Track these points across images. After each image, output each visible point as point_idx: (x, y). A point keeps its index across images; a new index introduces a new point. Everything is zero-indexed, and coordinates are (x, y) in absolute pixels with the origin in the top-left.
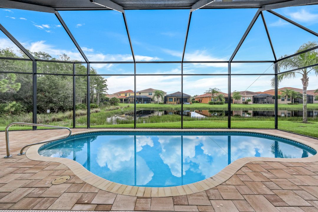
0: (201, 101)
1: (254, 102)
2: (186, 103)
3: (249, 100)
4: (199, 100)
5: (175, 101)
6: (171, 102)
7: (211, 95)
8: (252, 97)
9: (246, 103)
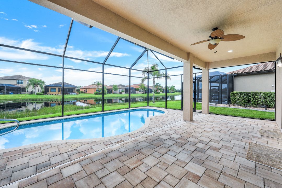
0: (87, 92)
1: (126, 93)
2: (72, 94)
3: (123, 91)
4: (85, 91)
5: (59, 91)
6: (54, 93)
7: (96, 87)
8: (124, 89)
9: (121, 93)
